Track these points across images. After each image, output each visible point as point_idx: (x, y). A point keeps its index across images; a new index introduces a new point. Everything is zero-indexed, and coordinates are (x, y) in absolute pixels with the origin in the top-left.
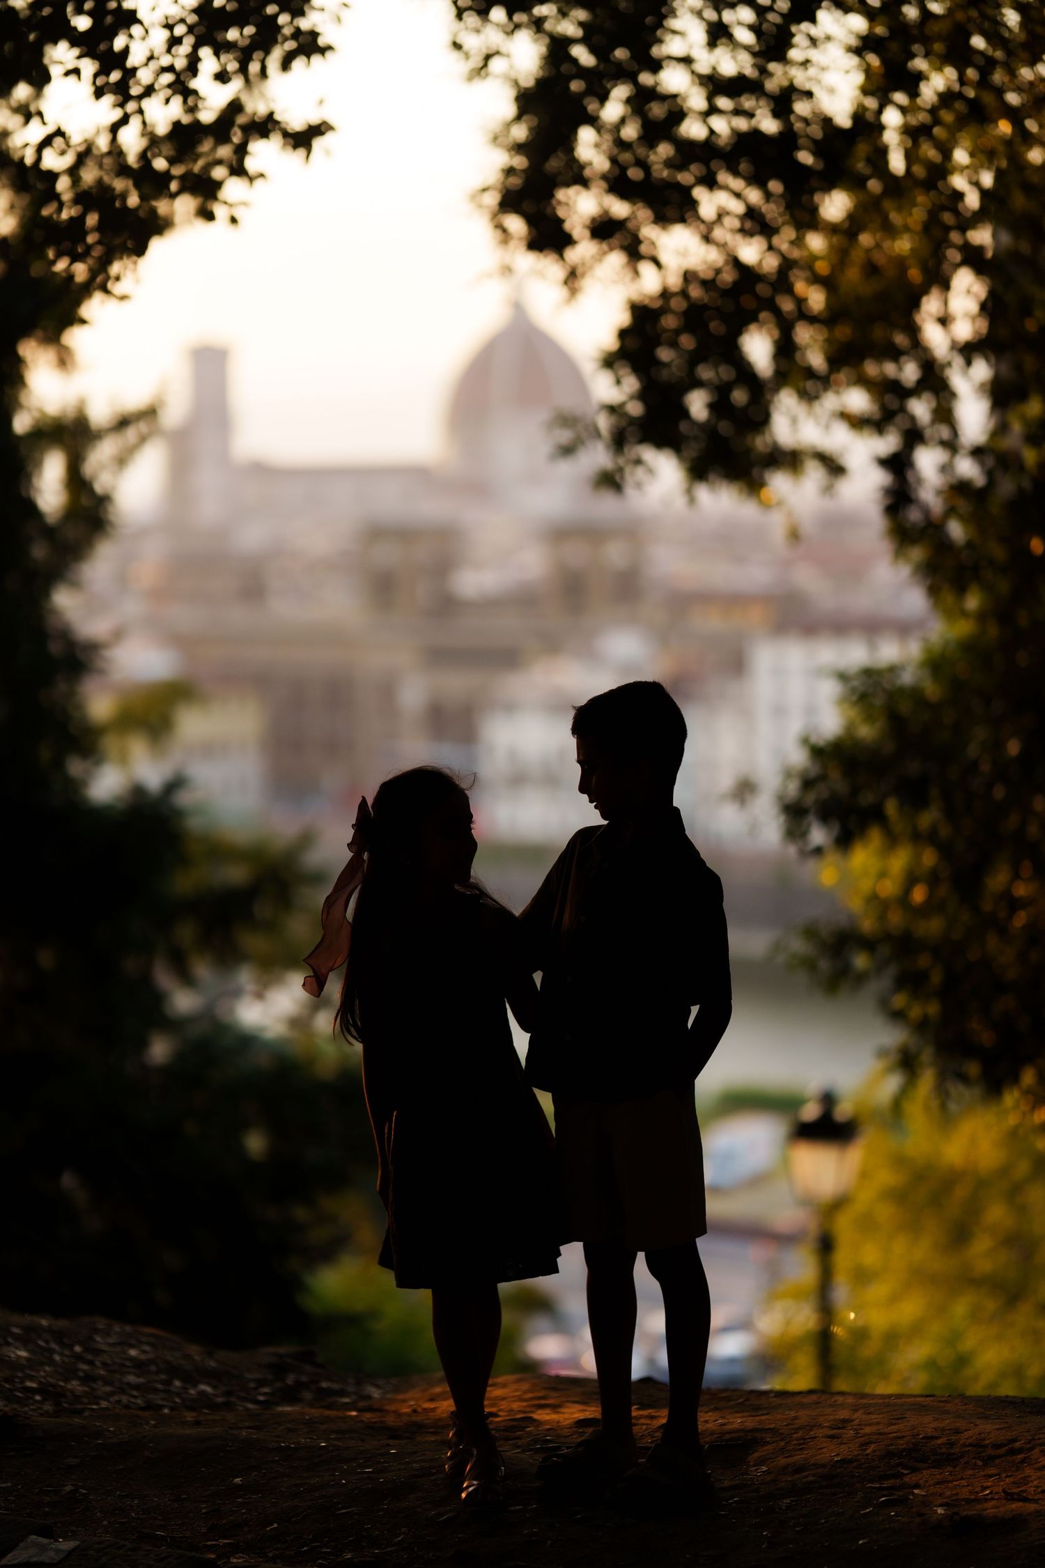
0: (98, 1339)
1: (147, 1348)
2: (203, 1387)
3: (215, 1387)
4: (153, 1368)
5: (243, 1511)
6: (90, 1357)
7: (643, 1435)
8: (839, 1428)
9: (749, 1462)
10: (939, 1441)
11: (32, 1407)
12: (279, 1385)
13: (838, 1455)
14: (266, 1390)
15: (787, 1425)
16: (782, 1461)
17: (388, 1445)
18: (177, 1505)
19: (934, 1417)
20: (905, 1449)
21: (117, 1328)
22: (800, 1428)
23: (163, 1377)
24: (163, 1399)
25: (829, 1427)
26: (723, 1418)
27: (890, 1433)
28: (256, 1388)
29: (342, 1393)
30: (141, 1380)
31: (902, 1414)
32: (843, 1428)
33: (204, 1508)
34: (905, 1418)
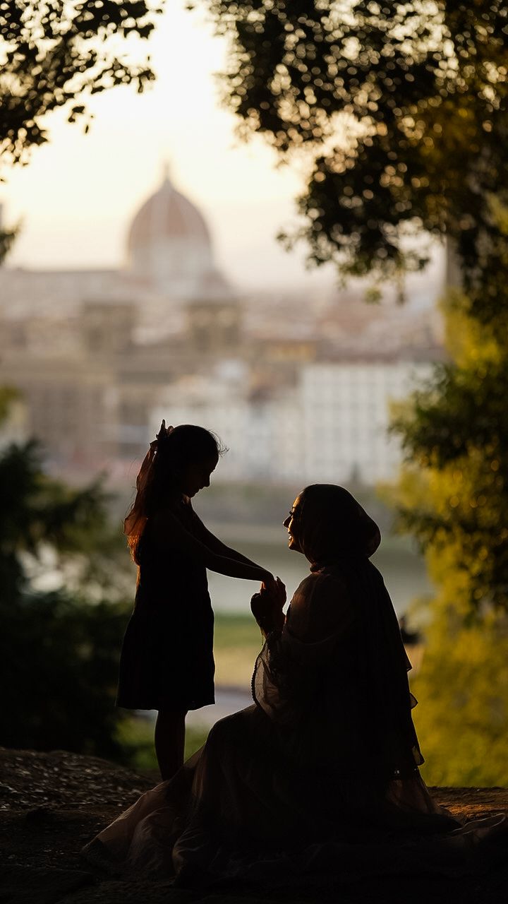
0: (66, 763)
1: (95, 768)
2: (135, 791)
6: (65, 774)
11: (44, 804)
23: (111, 785)
24: (116, 798)
30: (99, 787)
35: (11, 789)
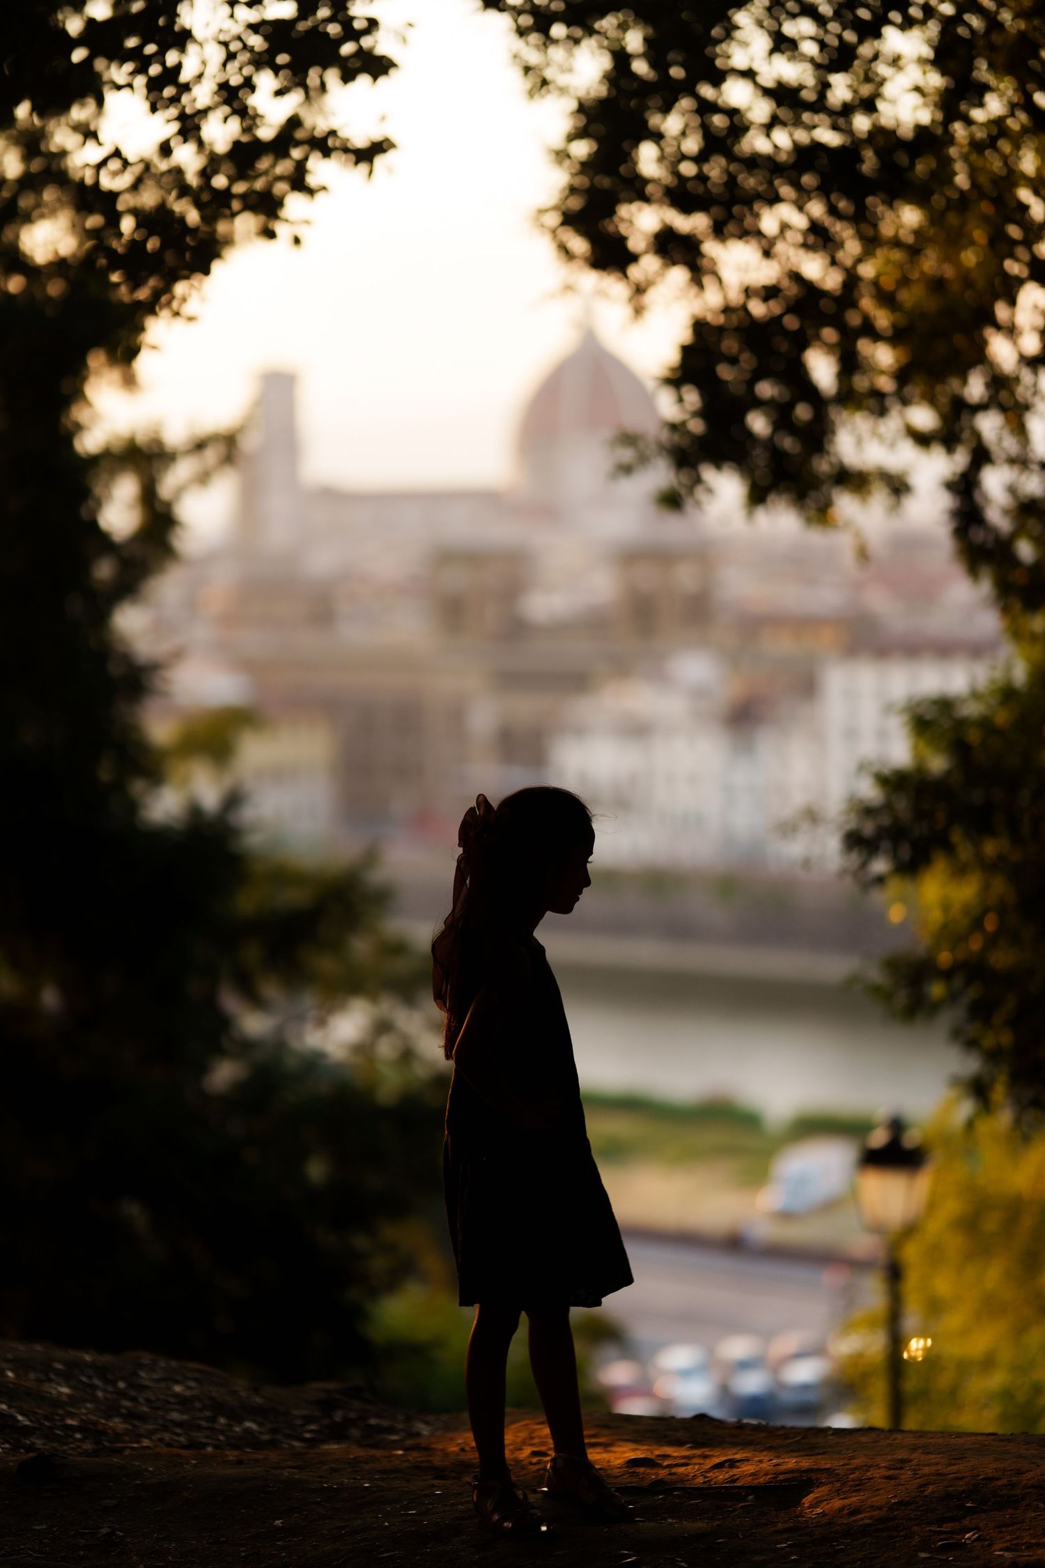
0: (143, 1374)
1: (192, 1384)
2: (248, 1424)
3: (260, 1424)
4: (198, 1405)
5: (283, 1554)
6: (133, 1393)
7: (695, 1476)
8: (896, 1469)
9: (804, 1504)
10: (1000, 1483)
11: (72, 1446)
12: (326, 1421)
13: (895, 1496)
14: (313, 1427)
15: (843, 1465)
16: (837, 1503)
17: (433, 1486)
18: (215, 1549)
19: (994, 1458)
20: (964, 1490)
21: (162, 1364)
22: (855, 1469)
23: (208, 1414)
24: (207, 1437)
25: (886, 1467)
26: (778, 1457)
27: (949, 1474)
28: (303, 1425)
29: (391, 1430)
30: (185, 1417)
31: (961, 1454)
32: (901, 1468)
33: (242, 1551)
34: (965, 1457)
35: (20, 1418)
